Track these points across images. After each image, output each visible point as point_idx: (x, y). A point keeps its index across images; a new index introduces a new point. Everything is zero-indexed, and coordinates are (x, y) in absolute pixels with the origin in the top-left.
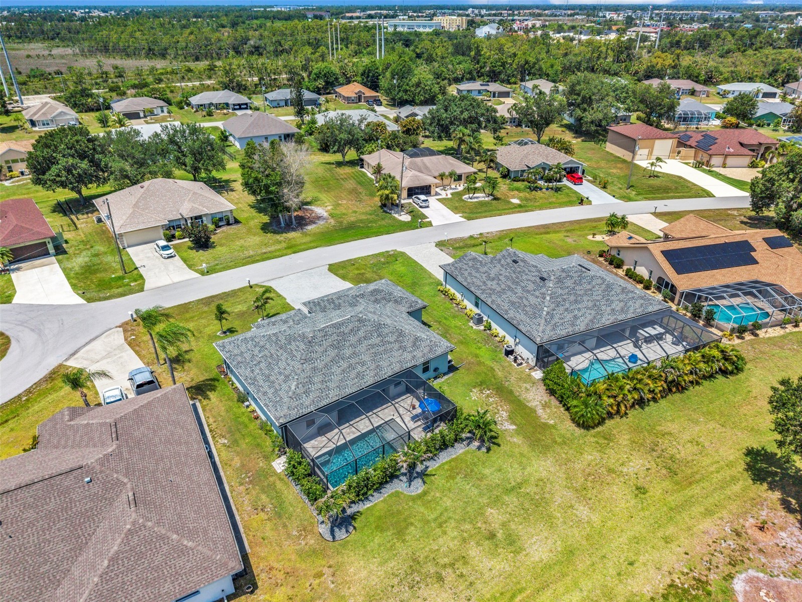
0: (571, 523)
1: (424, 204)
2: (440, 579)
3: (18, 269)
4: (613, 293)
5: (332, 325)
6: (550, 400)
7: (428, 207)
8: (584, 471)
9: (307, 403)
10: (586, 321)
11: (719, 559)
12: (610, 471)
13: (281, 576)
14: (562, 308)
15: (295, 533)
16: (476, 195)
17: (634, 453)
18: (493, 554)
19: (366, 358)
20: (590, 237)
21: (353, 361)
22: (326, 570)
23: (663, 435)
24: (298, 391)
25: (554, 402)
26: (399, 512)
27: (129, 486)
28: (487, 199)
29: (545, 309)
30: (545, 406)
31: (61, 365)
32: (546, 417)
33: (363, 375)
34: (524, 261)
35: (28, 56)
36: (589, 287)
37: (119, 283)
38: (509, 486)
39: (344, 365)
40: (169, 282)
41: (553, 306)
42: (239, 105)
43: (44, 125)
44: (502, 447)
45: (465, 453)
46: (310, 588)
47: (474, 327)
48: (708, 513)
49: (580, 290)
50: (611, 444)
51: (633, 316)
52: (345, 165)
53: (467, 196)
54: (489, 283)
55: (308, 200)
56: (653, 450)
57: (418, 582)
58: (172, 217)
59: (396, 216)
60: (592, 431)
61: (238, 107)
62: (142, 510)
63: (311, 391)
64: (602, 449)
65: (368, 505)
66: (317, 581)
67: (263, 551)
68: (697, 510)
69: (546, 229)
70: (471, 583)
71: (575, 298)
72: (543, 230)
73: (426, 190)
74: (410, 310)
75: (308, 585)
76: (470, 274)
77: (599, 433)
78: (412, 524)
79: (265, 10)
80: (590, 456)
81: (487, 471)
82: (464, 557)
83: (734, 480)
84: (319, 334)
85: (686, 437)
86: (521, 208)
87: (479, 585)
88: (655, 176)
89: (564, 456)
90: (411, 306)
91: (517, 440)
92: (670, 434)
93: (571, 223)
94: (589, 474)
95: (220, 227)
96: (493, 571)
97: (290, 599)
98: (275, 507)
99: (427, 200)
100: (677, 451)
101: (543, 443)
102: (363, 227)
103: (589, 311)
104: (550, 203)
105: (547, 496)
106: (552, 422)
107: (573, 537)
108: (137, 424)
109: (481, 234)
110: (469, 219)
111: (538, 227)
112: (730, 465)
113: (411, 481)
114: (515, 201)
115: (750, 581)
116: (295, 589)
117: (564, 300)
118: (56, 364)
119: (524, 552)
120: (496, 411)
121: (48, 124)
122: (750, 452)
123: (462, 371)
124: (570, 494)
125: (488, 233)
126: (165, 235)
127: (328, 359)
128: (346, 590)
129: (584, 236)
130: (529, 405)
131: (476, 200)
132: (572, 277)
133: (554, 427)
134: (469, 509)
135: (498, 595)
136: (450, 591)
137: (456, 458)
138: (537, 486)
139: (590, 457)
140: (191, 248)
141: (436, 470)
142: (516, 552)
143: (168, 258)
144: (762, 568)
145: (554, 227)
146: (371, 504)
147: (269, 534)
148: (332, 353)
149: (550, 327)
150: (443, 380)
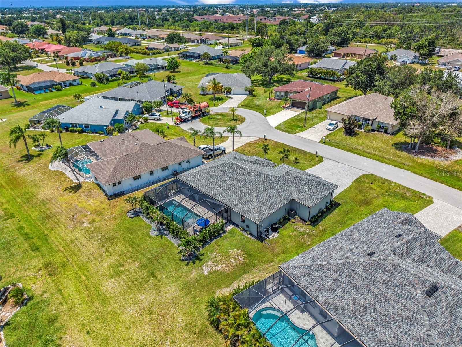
5: (239, 165)
9: (189, 179)
10: (334, 302)
18: (111, 266)
19: (225, 186)
21: (220, 182)
22: (113, 215)
24: (194, 173)
26: (139, 230)
33: (213, 190)
38: (155, 271)
39: (216, 180)
41: (333, 267)
44: (185, 267)
45: (178, 250)
46: (106, 212)
49: (378, 287)
50: (195, 336)
57: (101, 241)
58: (357, 114)
62: (124, 157)
65: (144, 219)
66: (109, 214)
70: (97, 259)
71: (360, 285)
78: (132, 235)
82: (111, 255)
84: (230, 164)
87: (95, 262)
89: (181, 302)
91: (193, 275)
94: (164, 317)
96: (101, 267)
97: (103, 209)
101: (193, 290)
103: (350, 302)
105: (146, 291)
108: (170, 147)
113: (157, 230)
116: (107, 209)
117: (349, 276)
119: (109, 279)
120: (221, 263)
123: (262, 244)
124: (147, 303)
127: (217, 174)
128: (103, 221)
132: (392, 276)
134: (138, 254)
137: (174, 246)
141: (165, 239)
148: (221, 173)
149: (304, 271)
150: (247, 235)
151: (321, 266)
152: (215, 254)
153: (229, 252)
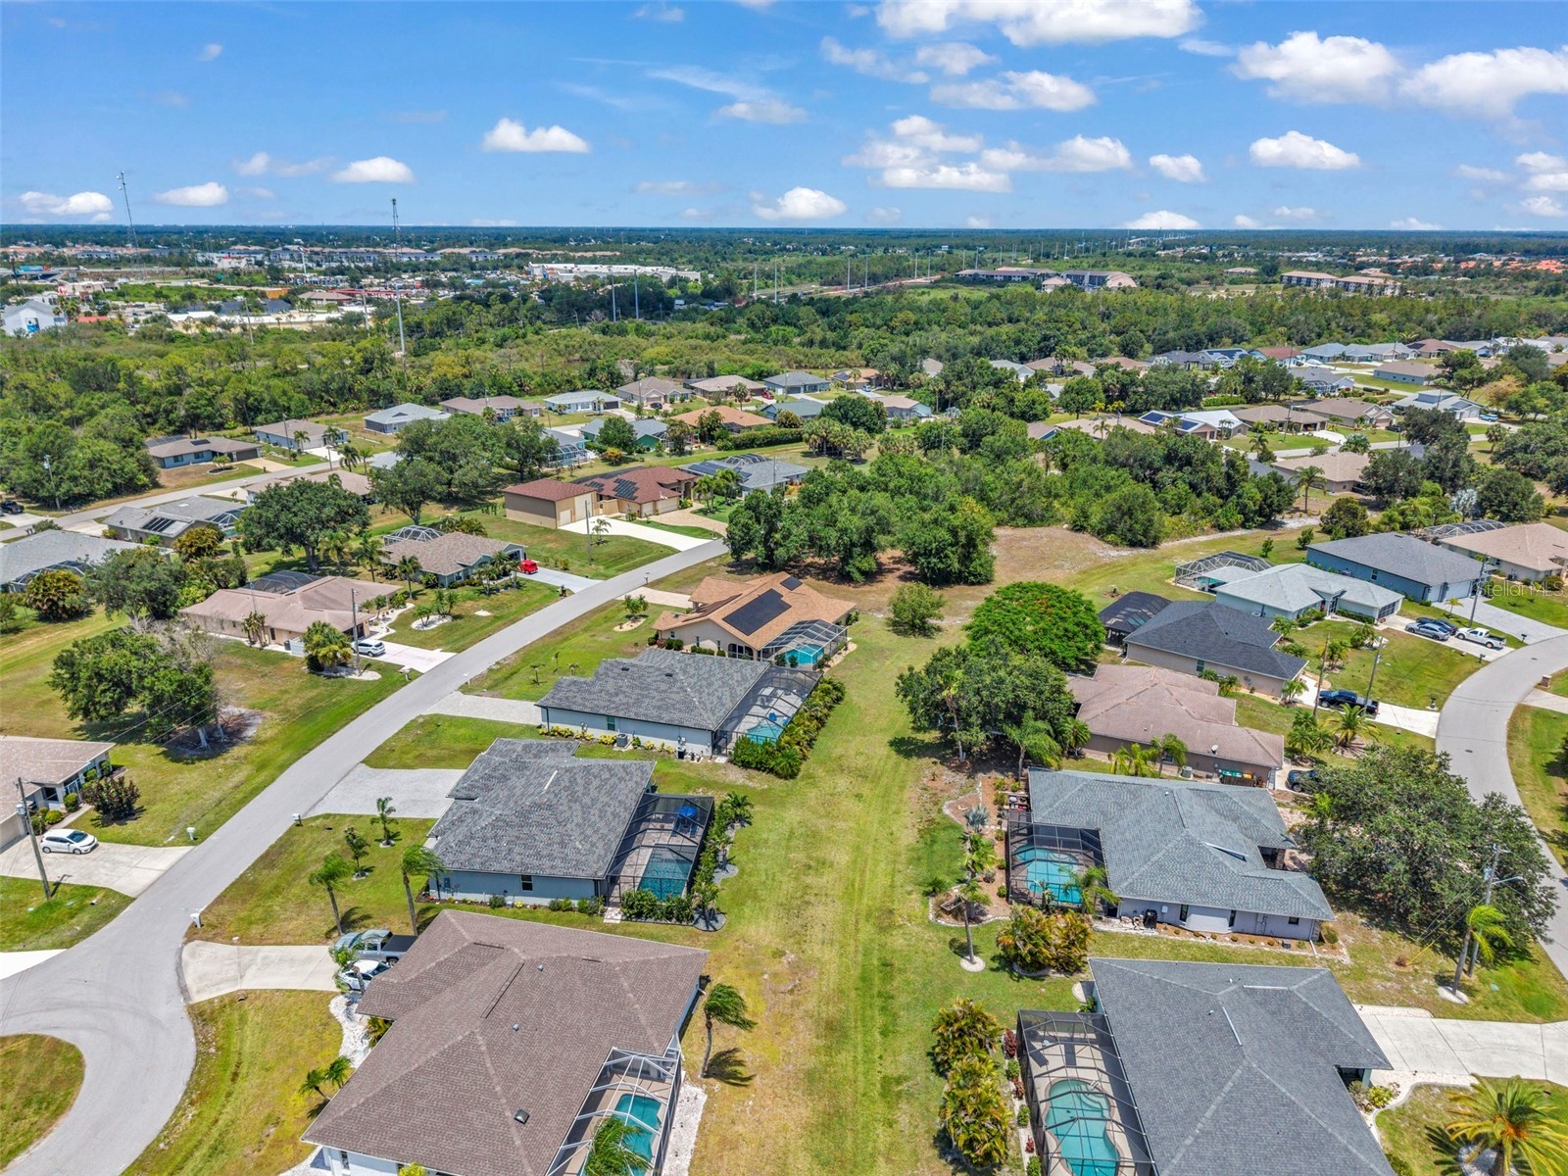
0: (843, 835)
1: (373, 651)
2: (808, 903)
5: (552, 783)
6: (750, 773)
7: (383, 653)
8: (817, 803)
10: (728, 698)
11: (928, 806)
12: (832, 795)
16: (426, 620)
17: (834, 777)
18: (821, 874)
20: (617, 628)
22: (737, 943)
23: (839, 759)
25: (754, 773)
28: (447, 620)
29: (694, 699)
30: (750, 778)
32: (759, 785)
34: (633, 666)
38: (786, 836)
40: (154, 875)
45: (738, 833)
48: (902, 788)
49: (703, 673)
50: (817, 779)
53: (414, 625)
54: (617, 699)
56: (843, 770)
57: (798, 912)
59: (354, 677)
60: (798, 778)
64: (814, 785)
68: (895, 789)
70: (825, 894)
71: (706, 682)
74: (571, 753)
76: (584, 699)
77: (803, 776)
78: (756, 890)
80: (812, 793)
81: (763, 836)
82: (807, 886)
83: (897, 765)
84: (551, 796)
85: (852, 753)
86: (503, 619)
87: (830, 892)
88: (601, 541)
89: (797, 802)
92: (842, 756)
94: (823, 804)
96: (830, 882)
100: (855, 764)
101: (776, 802)
102: (328, 707)
103: (724, 689)
105: (813, 829)
106: (766, 785)
107: (850, 840)
109: (498, 664)
112: (888, 757)
114: (483, 613)
115: (949, 806)
119: (835, 863)
122: (892, 744)
124: (824, 820)
125: (505, 660)
129: (610, 629)
130: (739, 783)
131: (435, 625)
132: (690, 665)
133: (770, 789)
134: (779, 862)
136: (819, 904)
138: (802, 827)
141: (732, 854)
142: (831, 866)
144: (949, 798)
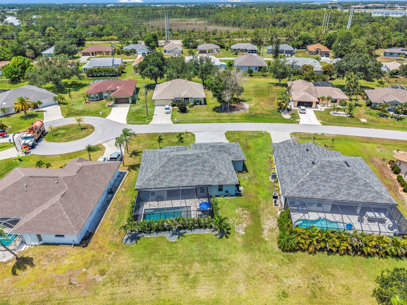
0: (230, 290)
1: (302, 111)
3: (116, 106)
4: (357, 183)
5: (184, 154)
6: (276, 228)
7: (305, 113)
8: (261, 269)
9: (152, 184)
10: (325, 194)
12: (277, 277)
13: (97, 246)
14: (313, 182)
15: (116, 234)
16: (339, 112)
17: (299, 275)
18: (181, 282)
19: (190, 174)
20: (395, 151)
21: (183, 173)
22: (113, 253)
23: (328, 274)
24: (151, 178)
25: (277, 230)
26: (158, 245)
27: (66, 189)
28: (345, 116)
29: (302, 179)
30: (271, 230)
31: (101, 144)
32: (266, 235)
33: (184, 181)
34: (312, 151)
35: (187, 24)
36: (341, 176)
37: (143, 119)
38: (215, 257)
39: (178, 173)
40: (159, 123)
41: (308, 179)
42: (252, 51)
43: (168, 52)
44: (228, 239)
45: (208, 234)
46: (102, 256)
47: (270, 179)
49: (333, 175)
50: (290, 264)
51: (362, 201)
52: (279, 85)
53: (333, 112)
55: (246, 99)
56: (314, 279)
57: (140, 276)
58: (177, 97)
59: (283, 115)
60: (285, 253)
61: (251, 52)
62: (63, 199)
63: (156, 180)
64: (282, 264)
65: (149, 236)
66: (107, 255)
67: (100, 235)
69: (369, 140)
70: (160, 289)
71: (326, 179)
72: (366, 140)
73: (309, 104)
74: (234, 160)
75: (103, 254)
76: (282, 151)
77: (288, 256)
78: (159, 252)
79: (307, 4)
81: (210, 246)
82: (167, 277)
84: (176, 157)
85: (343, 282)
87: (162, 292)
89: (257, 258)
90: (236, 158)
91: (239, 239)
92: (333, 276)
93: (390, 140)
94: (262, 273)
95: (197, 105)
96: (174, 290)
97: (93, 256)
98: (118, 221)
99: (304, 110)
100: (328, 286)
101: (252, 247)
102: (261, 117)
103: (330, 189)
104: (387, 126)
105: (230, 271)
106: (267, 239)
107: (225, 296)
108: (90, 170)
109: (323, 134)
110: (323, 124)
111: (364, 138)
113: (173, 235)
114: (364, 120)
116: (98, 254)
117: (318, 178)
118: (99, 143)
119: (195, 290)
120: (242, 222)
121: (170, 52)
123: (243, 197)
124: (243, 277)
125: (327, 134)
126: (172, 103)
127: (173, 169)
128: (113, 264)
129: (391, 150)
130: (263, 226)
131: (337, 115)
132: (332, 167)
133: (266, 242)
134: (187, 259)
135: (167, 300)
136: (149, 287)
137: (202, 234)
138: (229, 264)
139: (271, 265)
140: (178, 111)
141: (188, 235)
142: (191, 288)
143: (167, 113)
145: (376, 140)
146: (150, 237)
147: (107, 230)
148: (176, 167)
149: (298, 190)
150: (229, 198)
151: (302, 182)
152: (231, 219)
153: (236, 213)
